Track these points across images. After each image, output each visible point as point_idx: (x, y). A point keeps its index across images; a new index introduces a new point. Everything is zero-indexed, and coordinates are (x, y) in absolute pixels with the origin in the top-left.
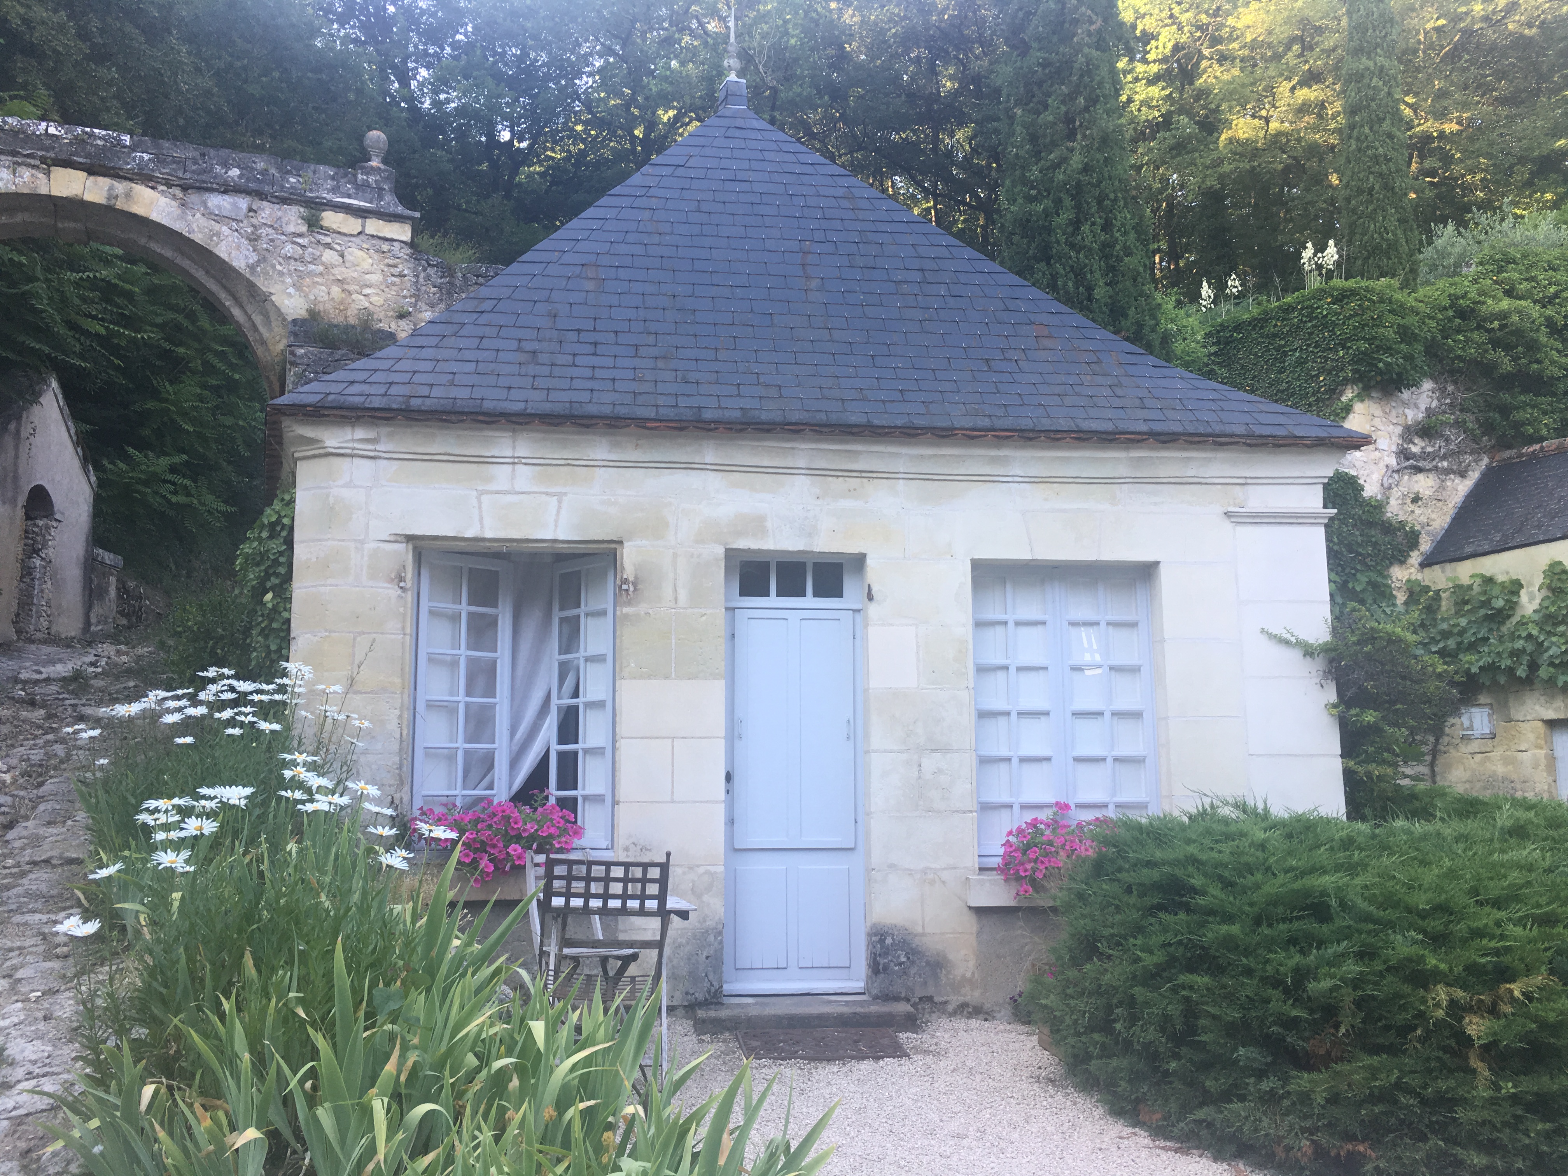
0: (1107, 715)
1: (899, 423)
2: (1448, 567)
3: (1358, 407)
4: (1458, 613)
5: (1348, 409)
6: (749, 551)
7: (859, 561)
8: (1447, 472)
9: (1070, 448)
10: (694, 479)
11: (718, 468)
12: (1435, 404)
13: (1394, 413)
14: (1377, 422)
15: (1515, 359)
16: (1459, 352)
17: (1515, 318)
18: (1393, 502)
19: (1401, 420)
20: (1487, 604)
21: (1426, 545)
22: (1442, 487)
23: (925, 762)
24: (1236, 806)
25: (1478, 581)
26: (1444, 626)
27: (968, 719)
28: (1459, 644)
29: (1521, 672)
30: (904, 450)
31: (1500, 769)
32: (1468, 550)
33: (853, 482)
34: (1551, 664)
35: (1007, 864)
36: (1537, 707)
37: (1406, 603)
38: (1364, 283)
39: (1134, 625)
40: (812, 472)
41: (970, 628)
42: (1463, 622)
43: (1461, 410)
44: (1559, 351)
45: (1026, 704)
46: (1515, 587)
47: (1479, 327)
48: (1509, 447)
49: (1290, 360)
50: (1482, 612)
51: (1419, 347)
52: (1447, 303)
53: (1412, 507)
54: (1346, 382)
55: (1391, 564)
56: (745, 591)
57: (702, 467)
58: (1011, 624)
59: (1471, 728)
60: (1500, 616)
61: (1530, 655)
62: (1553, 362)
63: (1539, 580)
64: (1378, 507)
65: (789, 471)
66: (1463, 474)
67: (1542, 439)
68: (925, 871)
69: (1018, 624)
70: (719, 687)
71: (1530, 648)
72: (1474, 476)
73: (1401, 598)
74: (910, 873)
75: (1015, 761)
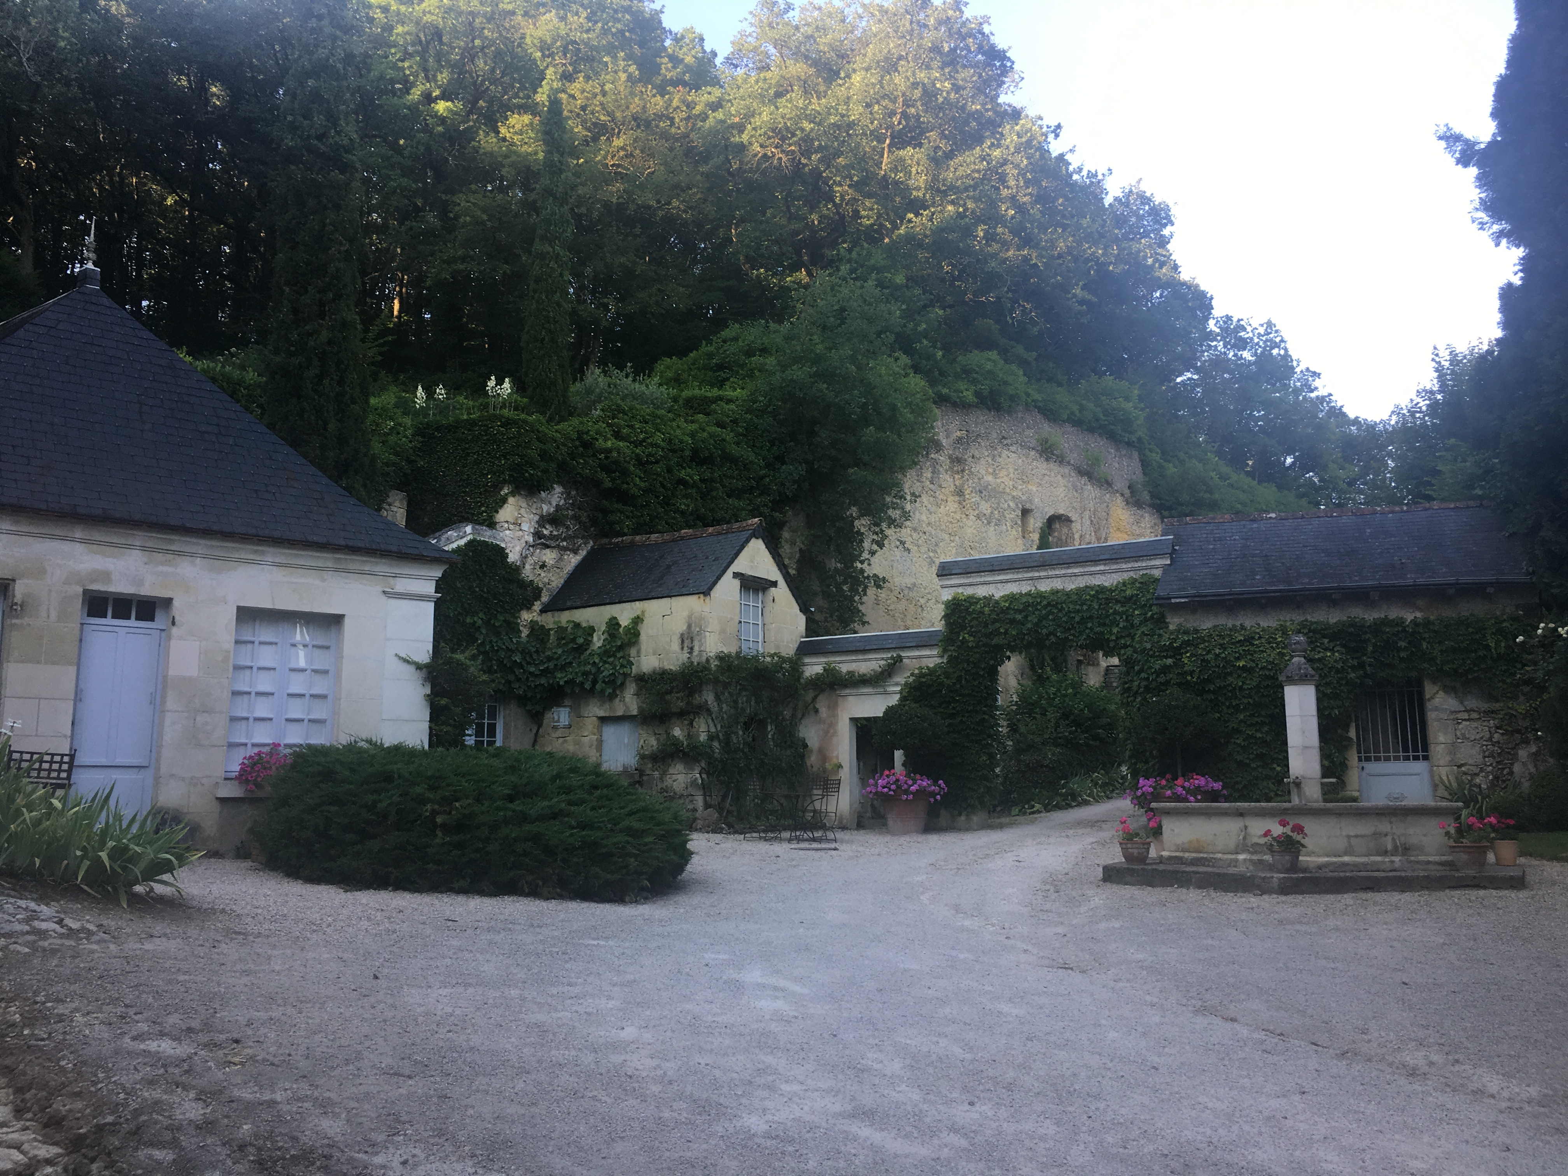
0: (307, 696)
1: (201, 527)
2: (556, 614)
3: (511, 500)
4: (559, 646)
5: (504, 501)
6: (100, 591)
7: (167, 602)
8: (565, 549)
9: (301, 549)
10: (66, 546)
11: (82, 541)
12: (562, 502)
13: (535, 506)
14: (523, 511)
15: (613, 480)
16: (580, 471)
17: (615, 454)
18: (527, 567)
19: (538, 512)
20: (573, 640)
21: (545, 598)
22: (561, 559)
23: (198, 718)
24: (367, 741)
25: (571, 625)
26: (548, 653)
27: (226, 695)
28: (556, 665)
29: (587, 686)
30: (202, 542)
31: (571, 748)
32: (569, 604)
33: (170, 557)
34: (604, 682)
35: (241, 775)
36: (596, 709)
37: (528, 636)
38: (523, 416)
39: (328, 648)
40: (143, 549)
41: (233, 644)
42: (560, 651)
43: (579, 509)
44: (640, 478)
45: (261, 688)
46: (591, 630)
47: (594, 455)
48: (606, 536)
49: (470, 459)
50: (571, 645)
51: (553, 465)
52: (575, 436)
53: (540, 571)
54: (505, 482)
55: (522, 609)
56: (90, 615)
57: (73, 540)
58: (257, 643)
59: (558, 721)
60: (581, 649)
61: (594, 675)
62: (635, 485)
63: (603, 628)
64: (516, 570)
65: (130, 547)
66: (575, 552)
67: (625, 535)
68: (192, 778)
69: (261, 643)
70: (73, 670)
71: (594, 670)
72: (583, 553)
73: (525, 632)
74: (183, 779)
75: (251, 720)
